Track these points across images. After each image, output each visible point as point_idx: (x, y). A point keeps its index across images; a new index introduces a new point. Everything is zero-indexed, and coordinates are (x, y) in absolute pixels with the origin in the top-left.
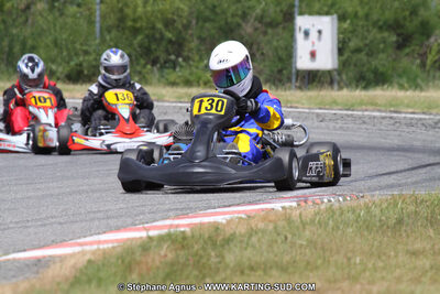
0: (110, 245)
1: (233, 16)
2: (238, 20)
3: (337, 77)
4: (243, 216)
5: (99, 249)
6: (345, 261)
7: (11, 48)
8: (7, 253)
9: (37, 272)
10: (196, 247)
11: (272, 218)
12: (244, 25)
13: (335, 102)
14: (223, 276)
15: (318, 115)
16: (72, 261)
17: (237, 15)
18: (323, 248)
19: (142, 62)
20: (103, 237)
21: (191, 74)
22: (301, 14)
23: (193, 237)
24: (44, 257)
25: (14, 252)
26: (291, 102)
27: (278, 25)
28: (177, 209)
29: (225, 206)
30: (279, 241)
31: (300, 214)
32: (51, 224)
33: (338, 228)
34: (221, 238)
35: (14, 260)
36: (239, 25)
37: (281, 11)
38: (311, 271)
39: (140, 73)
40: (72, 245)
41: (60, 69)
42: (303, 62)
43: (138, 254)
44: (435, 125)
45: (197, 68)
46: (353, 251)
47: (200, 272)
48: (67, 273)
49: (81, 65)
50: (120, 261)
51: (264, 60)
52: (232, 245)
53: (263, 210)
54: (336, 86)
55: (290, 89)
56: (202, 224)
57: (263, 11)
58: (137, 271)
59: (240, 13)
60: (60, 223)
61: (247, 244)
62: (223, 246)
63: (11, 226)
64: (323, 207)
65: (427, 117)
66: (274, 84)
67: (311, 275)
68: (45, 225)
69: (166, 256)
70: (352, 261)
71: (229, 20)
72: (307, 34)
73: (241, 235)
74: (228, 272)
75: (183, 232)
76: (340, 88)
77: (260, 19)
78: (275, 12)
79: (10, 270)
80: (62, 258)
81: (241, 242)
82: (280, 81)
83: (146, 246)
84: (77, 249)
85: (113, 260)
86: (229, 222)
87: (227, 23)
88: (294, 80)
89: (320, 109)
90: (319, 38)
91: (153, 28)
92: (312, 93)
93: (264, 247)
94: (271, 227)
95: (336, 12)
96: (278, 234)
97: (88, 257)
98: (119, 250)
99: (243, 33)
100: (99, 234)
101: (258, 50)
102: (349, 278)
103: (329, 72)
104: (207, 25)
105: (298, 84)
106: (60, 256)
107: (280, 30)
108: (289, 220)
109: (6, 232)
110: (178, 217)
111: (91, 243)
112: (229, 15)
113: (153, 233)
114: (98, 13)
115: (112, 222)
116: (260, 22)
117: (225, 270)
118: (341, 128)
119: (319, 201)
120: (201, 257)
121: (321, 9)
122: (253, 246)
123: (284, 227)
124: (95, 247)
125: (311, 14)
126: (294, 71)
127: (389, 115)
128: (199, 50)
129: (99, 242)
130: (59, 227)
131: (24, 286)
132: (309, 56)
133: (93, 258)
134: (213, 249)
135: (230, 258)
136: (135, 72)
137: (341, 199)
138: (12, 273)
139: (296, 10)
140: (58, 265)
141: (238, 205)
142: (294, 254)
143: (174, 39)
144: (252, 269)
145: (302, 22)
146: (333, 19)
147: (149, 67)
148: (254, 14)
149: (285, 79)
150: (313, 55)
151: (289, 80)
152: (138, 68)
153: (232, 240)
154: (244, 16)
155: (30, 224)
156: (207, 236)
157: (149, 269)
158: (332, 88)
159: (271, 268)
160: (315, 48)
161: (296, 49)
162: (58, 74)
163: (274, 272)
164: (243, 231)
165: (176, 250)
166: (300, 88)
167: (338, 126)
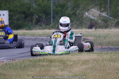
44: (35, 40)
65: (33, 37)
70: (12, 78)
95: (8, 10)
127: (23, 37)
137: (9, 61)
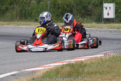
0: (53, 67)
1: (86, 3)
2: (87, 5)
3: (115, 20)
4: (89, 59)
5: (49, 68)
6: (117, 71)
7: (25, 13)
8: (24, 69)
9: (33, 74)
10: (76, 67)
11: (97, 59)
12: (89, 6)
13: (114, 27)
14: (84, 75)
15: (110, 31)
16: (42, 71)
17: (87, 3)
18: (111, 68)
20: (51, 65)
22: (105, 3)
23: (75, 64)
24: (35, 70)
25: (26, 69)
26: (102, 27)
27: (98, 6)
28: (71, 57)
29: (84, 56)
30: (99, 66)
31: (105, 58)
32: (37, 61)
33: (115, 62)
34: (83, 65)
35: (26, 71)
36: (88, 6)
37: (99, 2)
38: (108, 74)
39: (60, 19)
40: (42, 67)
42: (105, 16)
43: (60, 69)
45: (76, 18)
46: (120, 68)
47: (77, 74)
48: (41, 75)
50: (55, 71)
51: (95, 16)
52: (86, 67)
53: (94, 57)
54: (115, 23)
55: (102, 23)
56: (78, 61)
57: (94, 2)
58: (60, 74)
59: (88, 3)
60: (39, 61)
61: (90, 66)
62: (84, 67)
63: (26, 62)
64: (111, 56)
66: (98, 22)
67: (108, 75)
68: (35, 61)
69: (68, 70)
70: (119, 71)
71: (85, 5)
72: (106, 8)
73: (89, 64)
74: (85, 74)
75: (73, 63)
76: (116, 23)
77: (94, 4)
78: (98, 2)
79: (25, 74)
80: (40, 71)
81: (89, 66)
82: (99, 21)
83: (62, 67)
84: (44, 68)
85: (54, 71)
86: (85, 60)
87: (84, 6)
88: (103, 21)
89: (110, 29)
90: (110, 10)
91: (64, 7)
92: (108, 25)
93: (95, 67)
94: (97, 62)
95: (114, 2)
96: (99, 64)
97: (46, 70)
98: (55, 68)
99: (89, 8)
100: (50, 64)
101: (93, 13)
102: (118, 76)
103: (113, 19)
104: (79, 6)
105: (104, 22)
106: (39, 70)
107: (99, 7)
108: (102, 60)
109: (24, 63)
110: (71, 59)
111: (48, 66)
112: (85, 3)
113: (64, 63)
114: (49, 3)
115: (53, 61)
116: (94, 5)
117: (84, 74)
118: (116, 34)
119: (110, 55)
120: (78, 70)
121: (110, 1)
122: (92, 67)
123: (100, 62)
124: (48, 67)
125: (107, 3)
126: (103, 18)
128: (77, 13)
129: (50, 66)
130: (38, 62)
131: (29, 78)
132: (107, 14)
133: (48, 70)
134: (81, 68)
135: (86, 70)
136: (59, 19)
137: (116, 54)
138: (26, 75)
139: (104, 2)
140: (38, 72)
141: (88, 56)
142: (103, 69)
143: (69, 10)
144: (92, 73)
145: (105, 5)
146: (114, 4)
148: (92, 3)
149: (100, 21)
150: (108, 14)
151: (102, 21)
152: (60, 18)
153: (86, 65)
154: (89, 4)
155: (30, 61)
156: (79, 64)
157: (63, 73)
158: (114, 23)
159: (97, 73)
160: (109, 12)
161: (103, 13)
163: (98, 74)
164: (89, 63)
165: (71, 68)
166: (105, 23)
167: (115, 34)
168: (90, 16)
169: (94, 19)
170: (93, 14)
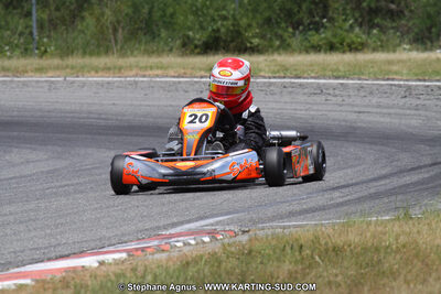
19: (283, 25)
21: (335, 36)
39: (281, 37)
41: (198, 36)
45: (341, 28)
49: (218, 30)
66: (423, 43)
101: (406, 7)
128: (344, 9)
136: (276, 34)
147: (290, 30)
152: (280, 32)
162: (196, 42)
168: (394, 20)
169: (408, 32)
170: (406, 13)
